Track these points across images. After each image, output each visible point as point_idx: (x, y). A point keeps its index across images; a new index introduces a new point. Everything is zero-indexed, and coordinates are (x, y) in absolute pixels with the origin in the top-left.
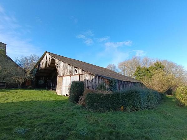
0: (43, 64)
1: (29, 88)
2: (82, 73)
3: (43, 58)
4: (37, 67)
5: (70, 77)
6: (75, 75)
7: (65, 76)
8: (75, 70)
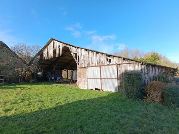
0: (49, 53)
1: (31, 82)
2: (120, 63)
3: (48, 46)
4: (39, 57)
5: (100, 67)
6: (108, 65)
7: (91, 67)
8: (107, 59)
